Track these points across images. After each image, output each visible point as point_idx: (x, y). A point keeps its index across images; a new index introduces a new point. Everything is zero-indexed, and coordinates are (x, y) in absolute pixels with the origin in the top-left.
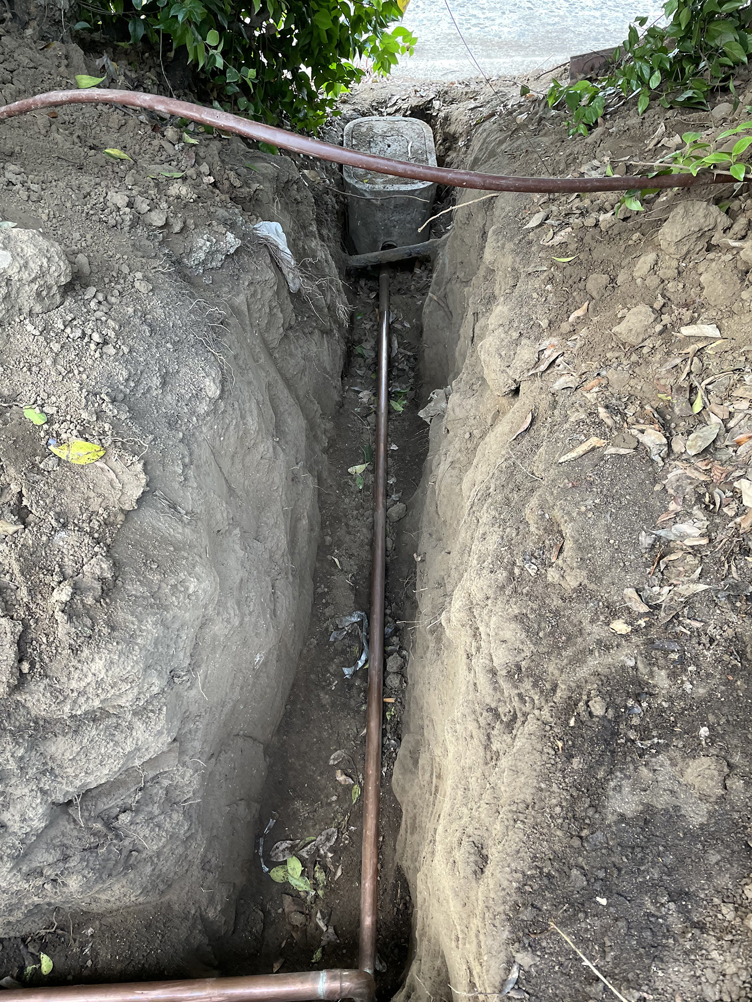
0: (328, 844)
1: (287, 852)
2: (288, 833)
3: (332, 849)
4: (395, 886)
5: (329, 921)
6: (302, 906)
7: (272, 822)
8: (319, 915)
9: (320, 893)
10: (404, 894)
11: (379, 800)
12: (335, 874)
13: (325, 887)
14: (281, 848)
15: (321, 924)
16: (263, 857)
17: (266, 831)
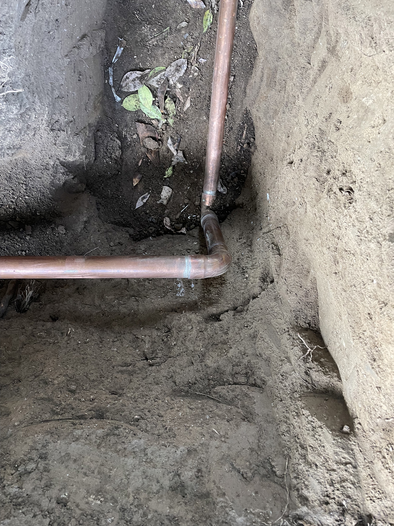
0: (178, 75)
1: (137, 81)
2: (137, 61)
3: (181, 81)
4: (242, 128)
5: (178, 146)
6: (154, 132)
7: (119, 51)
8: (170, 141)
9: (171, 121)
10: (249, 135)
11: (234, 35)
12: (184, 104)
13: (175, 116)
14: (131, 78)
15: (172, 149)
16: (113, 86)
17: (114, 60)
